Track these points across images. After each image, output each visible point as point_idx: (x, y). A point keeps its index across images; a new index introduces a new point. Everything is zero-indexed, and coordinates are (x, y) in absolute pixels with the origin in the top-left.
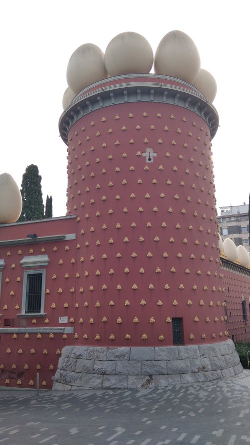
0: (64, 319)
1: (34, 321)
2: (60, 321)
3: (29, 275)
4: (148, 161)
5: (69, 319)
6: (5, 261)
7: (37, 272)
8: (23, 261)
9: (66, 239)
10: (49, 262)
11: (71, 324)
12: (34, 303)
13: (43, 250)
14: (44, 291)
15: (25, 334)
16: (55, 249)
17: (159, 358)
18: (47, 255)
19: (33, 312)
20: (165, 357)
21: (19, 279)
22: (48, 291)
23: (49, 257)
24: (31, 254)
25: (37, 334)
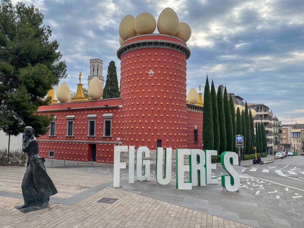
0: (119, 139)
1: (108, 139)
2: (117, 140)
3: (106, 121)
4: (150, 76)
5: (120, 139)
6: (97, 115)
7: (109, 120)
8: (103, 115)
9: (119, 107)
10: (113, 116)
11: (121, 141)
12: (108, 132)
13: (111, 111)
14: (112, 128)
15: (105, 144)
16: (115, 111)
17: (151, 154)
18: (112, 114)
19: (108, 135)
21: (102, 123)
22: (113, 128)
23: (113, 114)
24: (106, 113)
25: (109, 144)
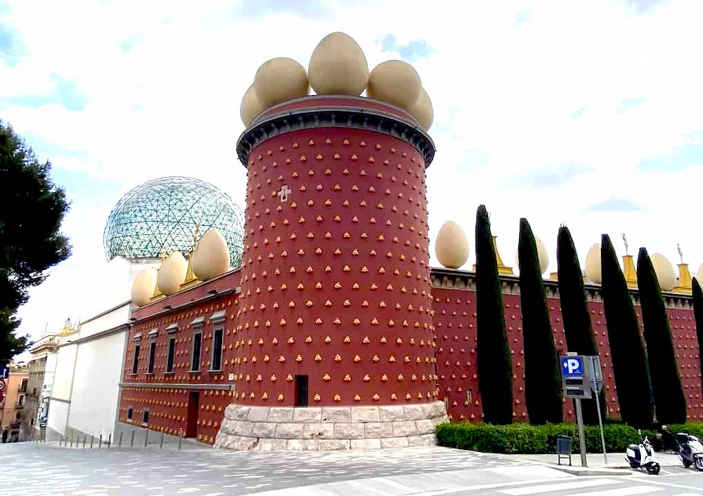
0: (231, 377)
1: (216, 378)
2: (229, 379)
3: (216, 332)
4: (282, 201)
5: (234, 377)
6: (204, 318)
8: (213, 317)
9: (237, 292)
10: (226, 318)
11: (235, 382)
13: (224, 305)
14: (223, 347)
15: (211, 390)
16: (230, 303)
17: (271, 420)
18: (225, 311)
19: (216, 369)
20: (277, 420)
21: (211, 336)
24: (217, 310)
25: (216, 391)
